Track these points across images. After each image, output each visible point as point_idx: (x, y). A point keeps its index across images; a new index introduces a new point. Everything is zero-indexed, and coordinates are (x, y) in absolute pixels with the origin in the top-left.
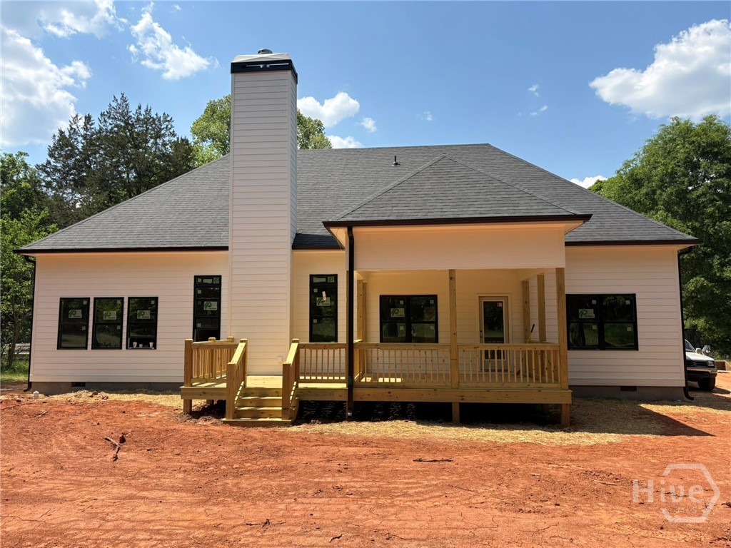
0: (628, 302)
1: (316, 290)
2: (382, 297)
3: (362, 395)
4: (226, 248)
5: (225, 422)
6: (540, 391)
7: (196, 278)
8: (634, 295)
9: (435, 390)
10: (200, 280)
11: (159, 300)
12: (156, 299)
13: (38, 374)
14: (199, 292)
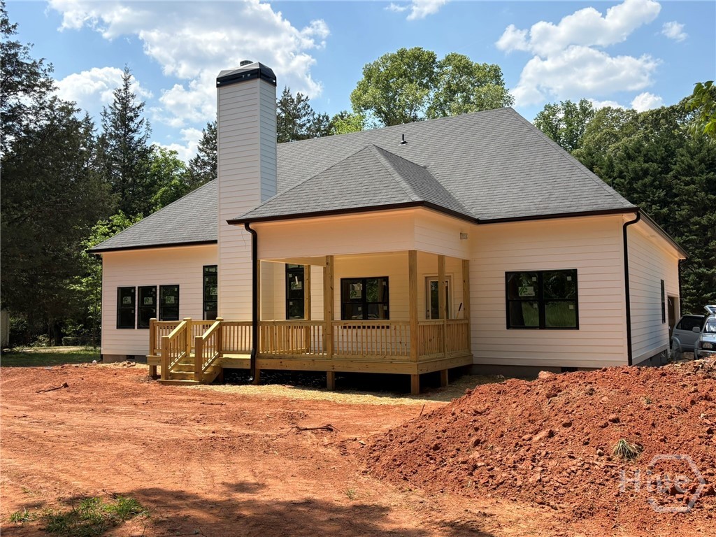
0: (569, 278)
1: (290, 276)
2: (342, 280)
3: (264, 364)
4: (215, 242)
5: (160, 382)
6: (391, 362)
7: (204, 267)
8: (576, 270)
9: (313, 360)
10: (207, 270)
11: (180, 288)
12: (178, 286)
13: (106, 349)
14: (207, 280)
